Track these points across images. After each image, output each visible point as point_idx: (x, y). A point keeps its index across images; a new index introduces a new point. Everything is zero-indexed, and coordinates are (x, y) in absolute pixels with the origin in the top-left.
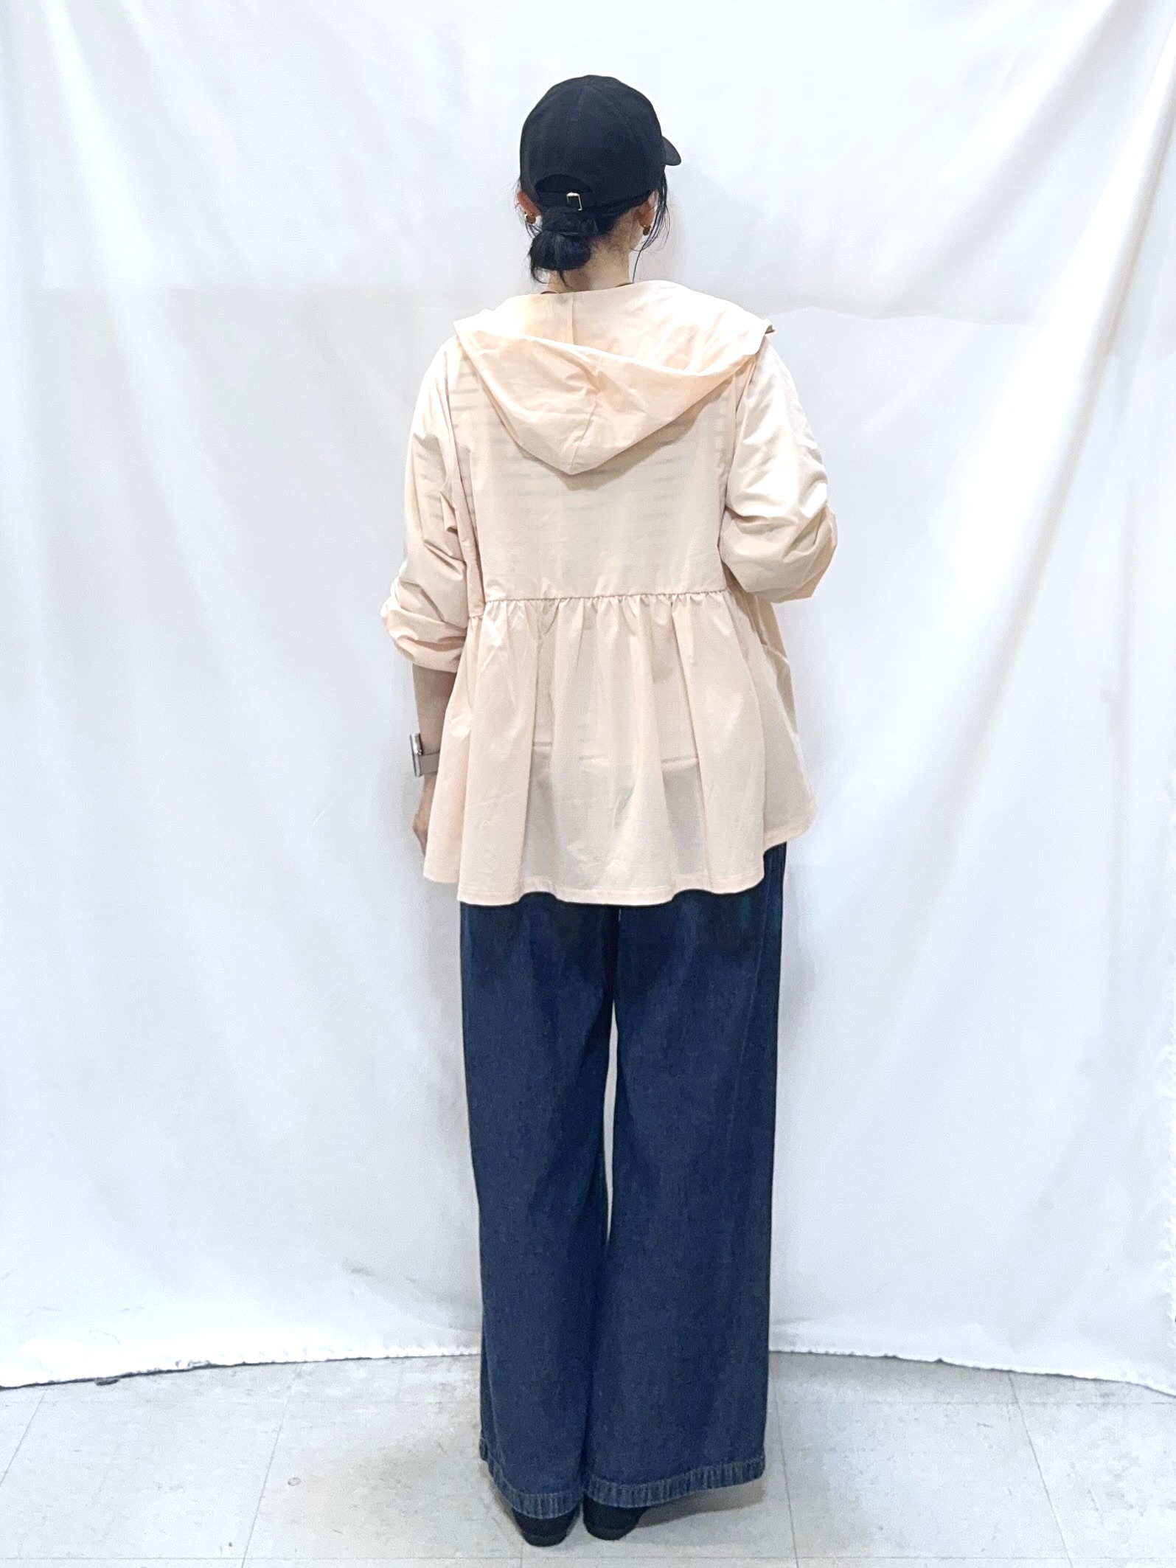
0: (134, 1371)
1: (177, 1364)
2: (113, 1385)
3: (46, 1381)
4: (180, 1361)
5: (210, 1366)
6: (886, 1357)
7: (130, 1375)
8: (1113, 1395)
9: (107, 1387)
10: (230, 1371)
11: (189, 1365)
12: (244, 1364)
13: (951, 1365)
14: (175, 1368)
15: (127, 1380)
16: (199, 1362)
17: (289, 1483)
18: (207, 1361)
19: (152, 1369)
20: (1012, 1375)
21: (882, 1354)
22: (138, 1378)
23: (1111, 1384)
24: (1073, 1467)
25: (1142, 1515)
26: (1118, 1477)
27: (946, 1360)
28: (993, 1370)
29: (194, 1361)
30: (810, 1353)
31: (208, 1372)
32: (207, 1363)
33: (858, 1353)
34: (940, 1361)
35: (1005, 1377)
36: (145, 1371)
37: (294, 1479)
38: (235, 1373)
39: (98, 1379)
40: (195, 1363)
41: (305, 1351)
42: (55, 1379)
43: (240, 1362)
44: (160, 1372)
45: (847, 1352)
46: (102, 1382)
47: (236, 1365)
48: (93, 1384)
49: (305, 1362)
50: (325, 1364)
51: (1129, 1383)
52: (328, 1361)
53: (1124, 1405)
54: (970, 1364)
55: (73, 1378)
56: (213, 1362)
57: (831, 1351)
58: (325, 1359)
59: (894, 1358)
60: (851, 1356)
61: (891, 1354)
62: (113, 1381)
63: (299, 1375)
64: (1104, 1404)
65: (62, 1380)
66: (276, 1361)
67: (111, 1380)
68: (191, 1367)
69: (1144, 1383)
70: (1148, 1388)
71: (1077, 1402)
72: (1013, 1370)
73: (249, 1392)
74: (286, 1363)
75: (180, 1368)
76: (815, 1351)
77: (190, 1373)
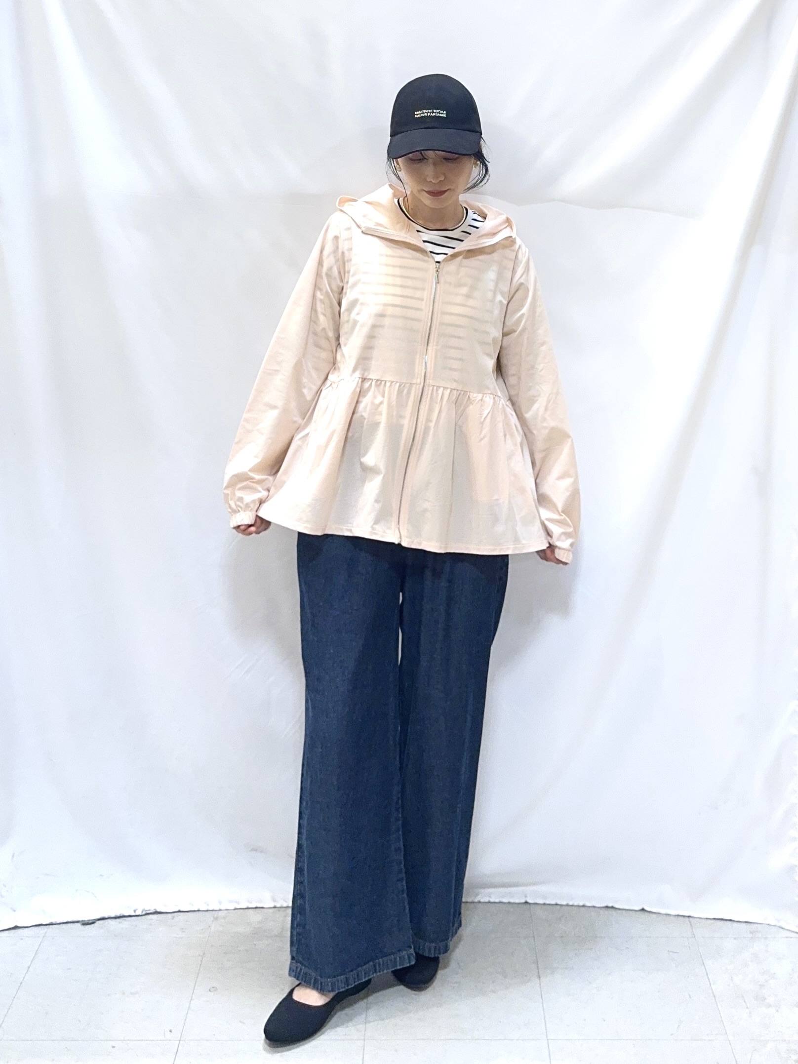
0: (106, 916)
1: (135, 911)
2: (93, 925)
3: (47, 923)
4: (137, 909)
5: (156, 913)
6: (607, 907)
7: (103, 919)
8: (759, 932)
9: (88, 926)
10: (169, 915)
11: (142, 912)
12: (179, 911)
13: (650, 912)
14: (133, 914)
15: (101, 921)
16: (149, 910)
17: (210, 990)
18: (155, 909)
19: (118, 914)
20: (691, 919)
21: (604, 905)
22: (109, 921)
23: (758, 925)
24: (732, 980)
25: (777, 1011)
26: (762, 986)
27: (647, 908)
28: (678, 916)
29: (146, 909)
30: (557, 904)
31: (155, 916)
32: (154, 911)
33: (588, 904)
34: (643, 910)
35: (687, 919)
36: (113, 915)
37: (213, 987)
38: (174, 917)
39: (82, 921)
40: (147, 911)
41: (220, 903)
42: (54, 921)
43: (177, 910)
44: (124, 917)
45: (581, 904)
46: (85, 923)
47: (174, 912)
48: (78, 925)
49: (220, 910)
50: (233, 911)
51: (769, 924)
52: (235, 909)
53: (766, 939)
54: (663, 911)
55: (65, 921)
56: (158, 910)
57: (571, 903)
58: (233, 908)
59: (612, 907)
60: (584, 906)
61: (610, 905)
62: (92, 922)
63: (216, 919)
64: (752, 938)
65: (58, 922)
66: (201, 909)
68: (144, 913)
69: (779, 924)
70: (782, 928)
71: (735, 937)
72: (692, 915)
73: (183, 930)
74: (207, 911)
75: (137, 914)
76: (559, 903)
77: (143, 917)
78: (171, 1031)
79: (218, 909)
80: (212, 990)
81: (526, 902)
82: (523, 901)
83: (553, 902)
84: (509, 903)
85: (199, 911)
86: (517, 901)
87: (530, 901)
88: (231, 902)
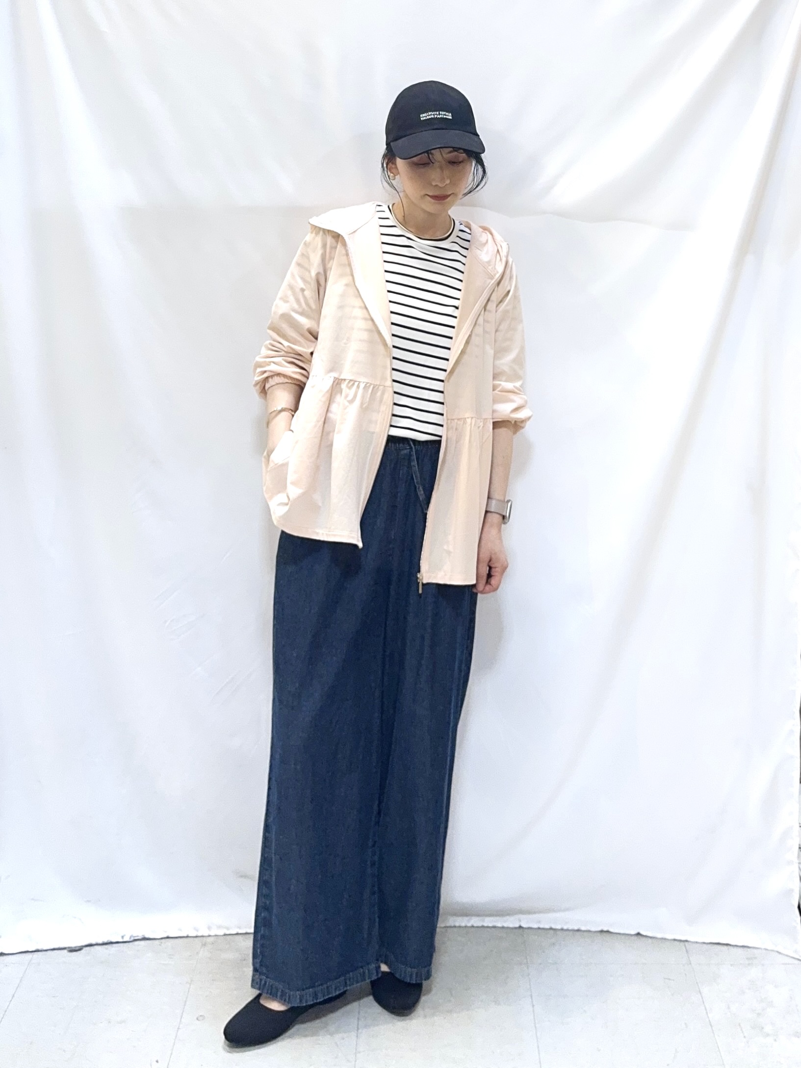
0: (94, 942)
1: (123, 937)
2: (79, 952)
3: (34, 949)
4: (125, 935)
5: (144, 939)
6: (602, 931)
7: (90, 945)
8: (755, 958)
9: (74, 953)
10: (157, 942)
11: (130, 938)
12: (168, 937)
13: (646, 936)
14: (121, 940)
15: (88, 948)
16: (138, 936)
17: (197, 1019)
18: (143, 935)
19: (106, 941)
20: (686, 943)
21: (600, 929)
22: (96, 947)
23: (755, 951)
24: (729, 1008)
25: (775, 1040)
26: (759, 1014)
27: (642, 933)
28: (675, 940)
29: (134, 935)
30: (551, 929)
31: (143, 943)
32: (143, 937)
33: (583, 928)
34: (638, 934)
35: (682, 944)
36: (100, 942)
37: (201, 1016)
38: (161, 943)
39: (69, 948)
40: (135, 937)
41: (209, 928)
42: (40, 948)
43: (165, 936)
44: (112, 943)
45: (576, 928)
46: (72, 950)
47: (162, 938)
48: (65, 951)
49: (209, 936)
50: (222, 937)
51: (766, 949)
52: (225, 935)
53: (763, 965)
54: (659, 936)
55: (52, 947)
56: (147, 936)
57: (565, 928)
58: (222, 934)
59: (608, 932)
60: (578, 930)
61: (605, 929)
62: (79, 949)
63: (204, 945)
64: (749, 964)
65: (45, 949)
66: (190, 935)
67: (77, 948)
68: (132, 939)
69: (776, 949)
70: (780, 953)
71: (732, 963)
72: (688, 940)
73: (172, 957)
74: (196, 937)
75: (125, 940)
76: (554, 927)
77: (131, 944)
78: (157, 1061)
79: (207, 935)
80: (201, 1018)
81: (520, 927)
82: (517, 925)
83: (547, 927)
84: (503, 927)
85: (187, 937)
86: (511, 926)
87: (524, 925)
88: (219, 927)
